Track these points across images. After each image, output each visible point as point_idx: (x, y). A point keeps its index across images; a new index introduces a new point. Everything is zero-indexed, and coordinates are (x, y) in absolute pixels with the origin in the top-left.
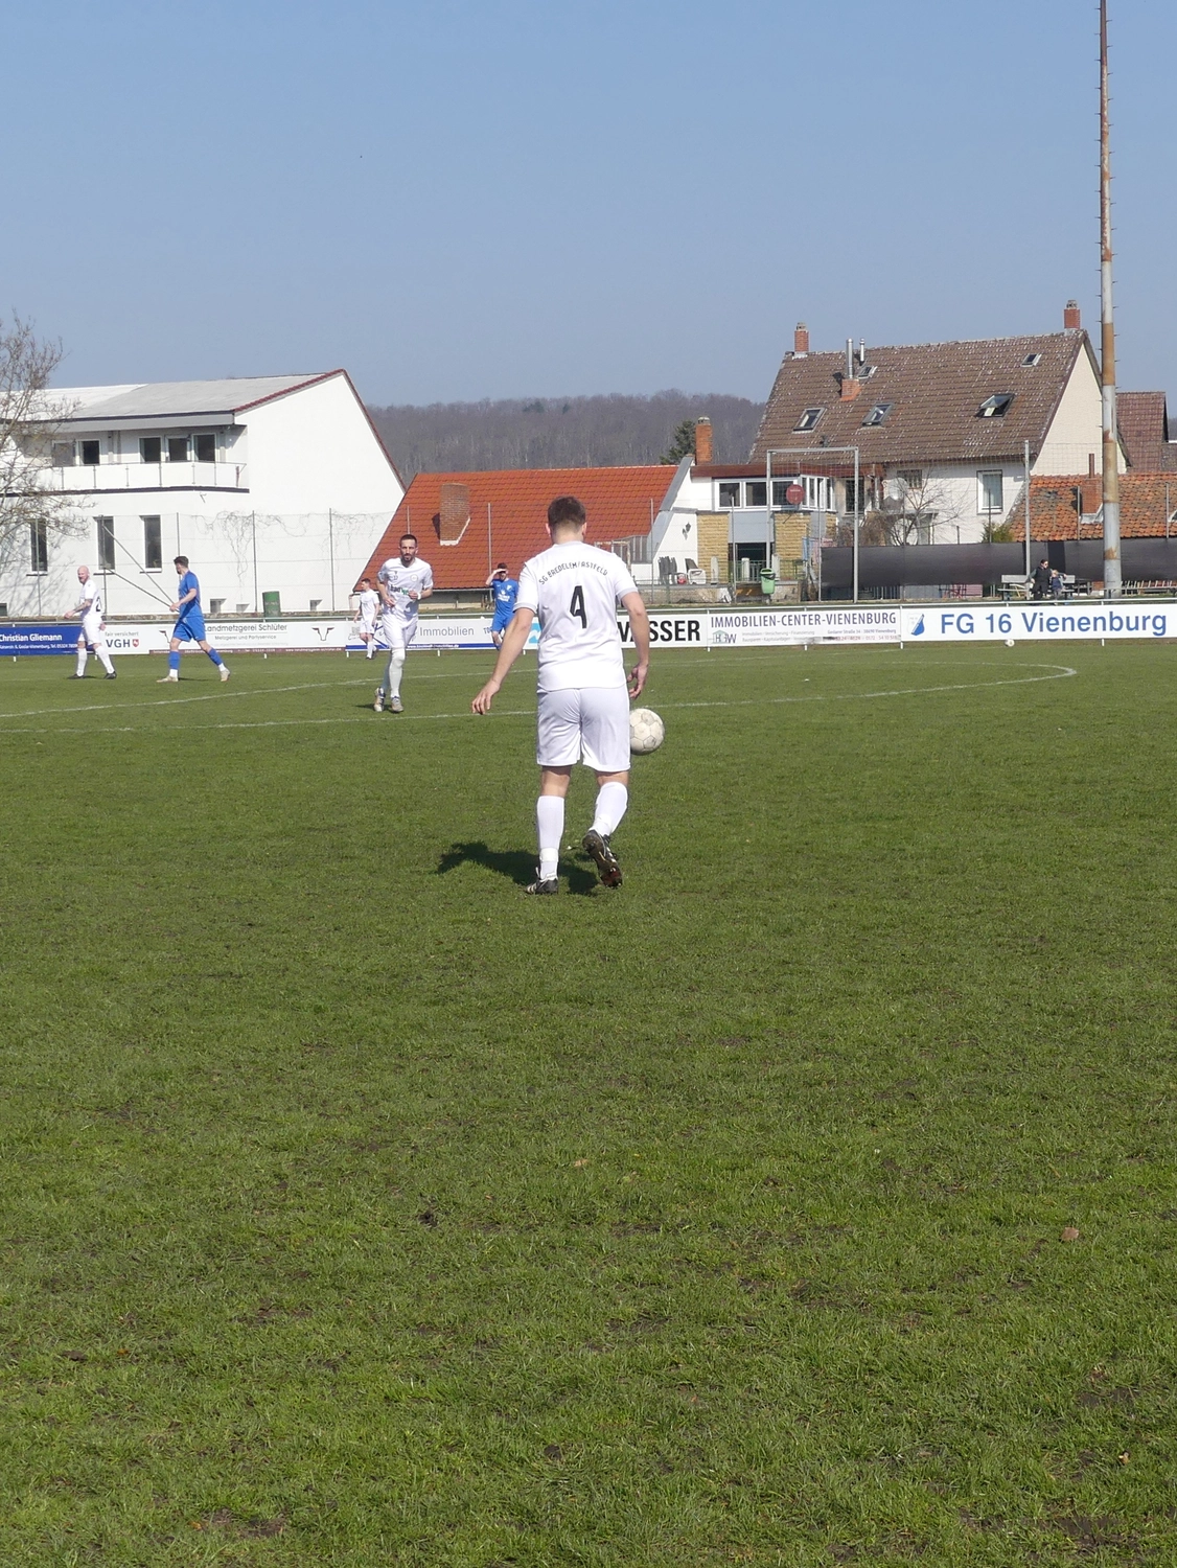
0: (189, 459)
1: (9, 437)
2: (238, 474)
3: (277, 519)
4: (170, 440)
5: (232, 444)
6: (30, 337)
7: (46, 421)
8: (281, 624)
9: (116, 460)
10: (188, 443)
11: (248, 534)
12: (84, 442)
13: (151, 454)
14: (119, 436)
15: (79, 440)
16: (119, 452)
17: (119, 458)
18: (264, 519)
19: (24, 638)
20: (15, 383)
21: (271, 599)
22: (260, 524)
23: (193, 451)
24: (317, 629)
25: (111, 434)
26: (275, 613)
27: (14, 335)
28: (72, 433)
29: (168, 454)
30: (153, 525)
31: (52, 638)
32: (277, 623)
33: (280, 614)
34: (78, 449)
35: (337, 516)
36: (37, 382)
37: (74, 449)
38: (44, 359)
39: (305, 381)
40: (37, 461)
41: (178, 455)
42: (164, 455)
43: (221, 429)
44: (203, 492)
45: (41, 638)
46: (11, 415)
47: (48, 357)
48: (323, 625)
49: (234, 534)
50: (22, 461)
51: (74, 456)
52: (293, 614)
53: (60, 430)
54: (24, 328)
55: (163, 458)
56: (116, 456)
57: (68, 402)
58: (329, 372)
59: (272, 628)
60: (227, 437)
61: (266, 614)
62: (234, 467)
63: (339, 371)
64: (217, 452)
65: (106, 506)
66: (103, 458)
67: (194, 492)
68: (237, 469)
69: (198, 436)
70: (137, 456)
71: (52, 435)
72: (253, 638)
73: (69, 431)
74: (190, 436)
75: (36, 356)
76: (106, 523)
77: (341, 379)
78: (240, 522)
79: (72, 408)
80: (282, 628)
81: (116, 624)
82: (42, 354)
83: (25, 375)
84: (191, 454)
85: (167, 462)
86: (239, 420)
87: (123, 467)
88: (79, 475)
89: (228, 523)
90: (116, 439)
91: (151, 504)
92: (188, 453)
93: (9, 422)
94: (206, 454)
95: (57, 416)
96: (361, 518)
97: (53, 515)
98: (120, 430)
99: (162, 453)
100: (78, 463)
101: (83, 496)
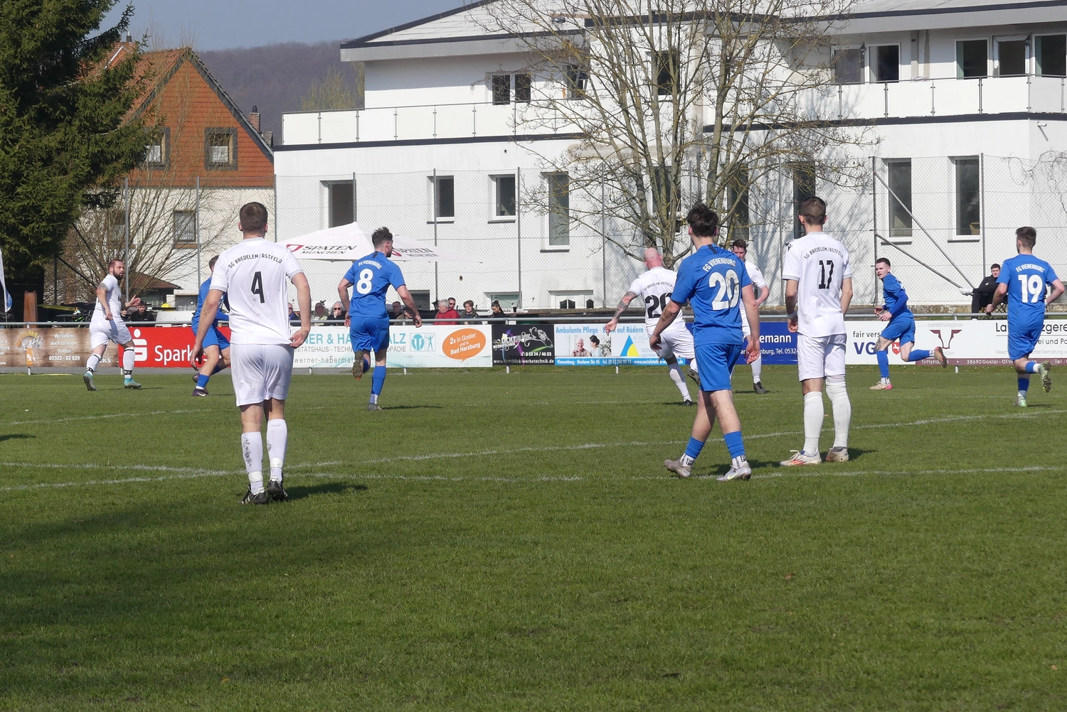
0: (1027, 71)
1: (762, 42)
4: (1001, 44)
7: (811, 19)
9: (921, 74)
10: (1027, 49)
12: (879, 47)
13: (973, 67)
14: (927, 41)
15: (870, 47)
16: (927, 61)
17: (927, 71)
23: (1034, 58)
25: (916, 36)
28: (860, 35)
29: (997, 63)
30: (968, 171)
31: (778, 339)
34: (871, 56)
37: (863, 57)
40: (798, 78)
41: (1012, 67)
42: (993, 64)
44: (1042, 123)
46: (762, 9)
50: (781, 73)
51: (863, 66)
53: (831, 31)
55: (990, 71)
56: (921, 66)
65: (896, 143)
66: (904, 70)
67: (1029, 121)
69: (1043, 38)
70: (952, 67)
73: (844, 32)
74: (1029, 38)
76: (900, 170)
84: (1031, 64)
85: (995, 76)
87: (932, 84)
88: (864, 97)
89: (1056, 169)
90: (923, 43)
91: (966, 140)
92: (1027, 61)
93: (758, 18)
94: (1054, 65)
95: (827, 12)
97: (818, 156)
98: (927, 31)
99: (990, 62)
100: (867, 78)
101: (863, 128)
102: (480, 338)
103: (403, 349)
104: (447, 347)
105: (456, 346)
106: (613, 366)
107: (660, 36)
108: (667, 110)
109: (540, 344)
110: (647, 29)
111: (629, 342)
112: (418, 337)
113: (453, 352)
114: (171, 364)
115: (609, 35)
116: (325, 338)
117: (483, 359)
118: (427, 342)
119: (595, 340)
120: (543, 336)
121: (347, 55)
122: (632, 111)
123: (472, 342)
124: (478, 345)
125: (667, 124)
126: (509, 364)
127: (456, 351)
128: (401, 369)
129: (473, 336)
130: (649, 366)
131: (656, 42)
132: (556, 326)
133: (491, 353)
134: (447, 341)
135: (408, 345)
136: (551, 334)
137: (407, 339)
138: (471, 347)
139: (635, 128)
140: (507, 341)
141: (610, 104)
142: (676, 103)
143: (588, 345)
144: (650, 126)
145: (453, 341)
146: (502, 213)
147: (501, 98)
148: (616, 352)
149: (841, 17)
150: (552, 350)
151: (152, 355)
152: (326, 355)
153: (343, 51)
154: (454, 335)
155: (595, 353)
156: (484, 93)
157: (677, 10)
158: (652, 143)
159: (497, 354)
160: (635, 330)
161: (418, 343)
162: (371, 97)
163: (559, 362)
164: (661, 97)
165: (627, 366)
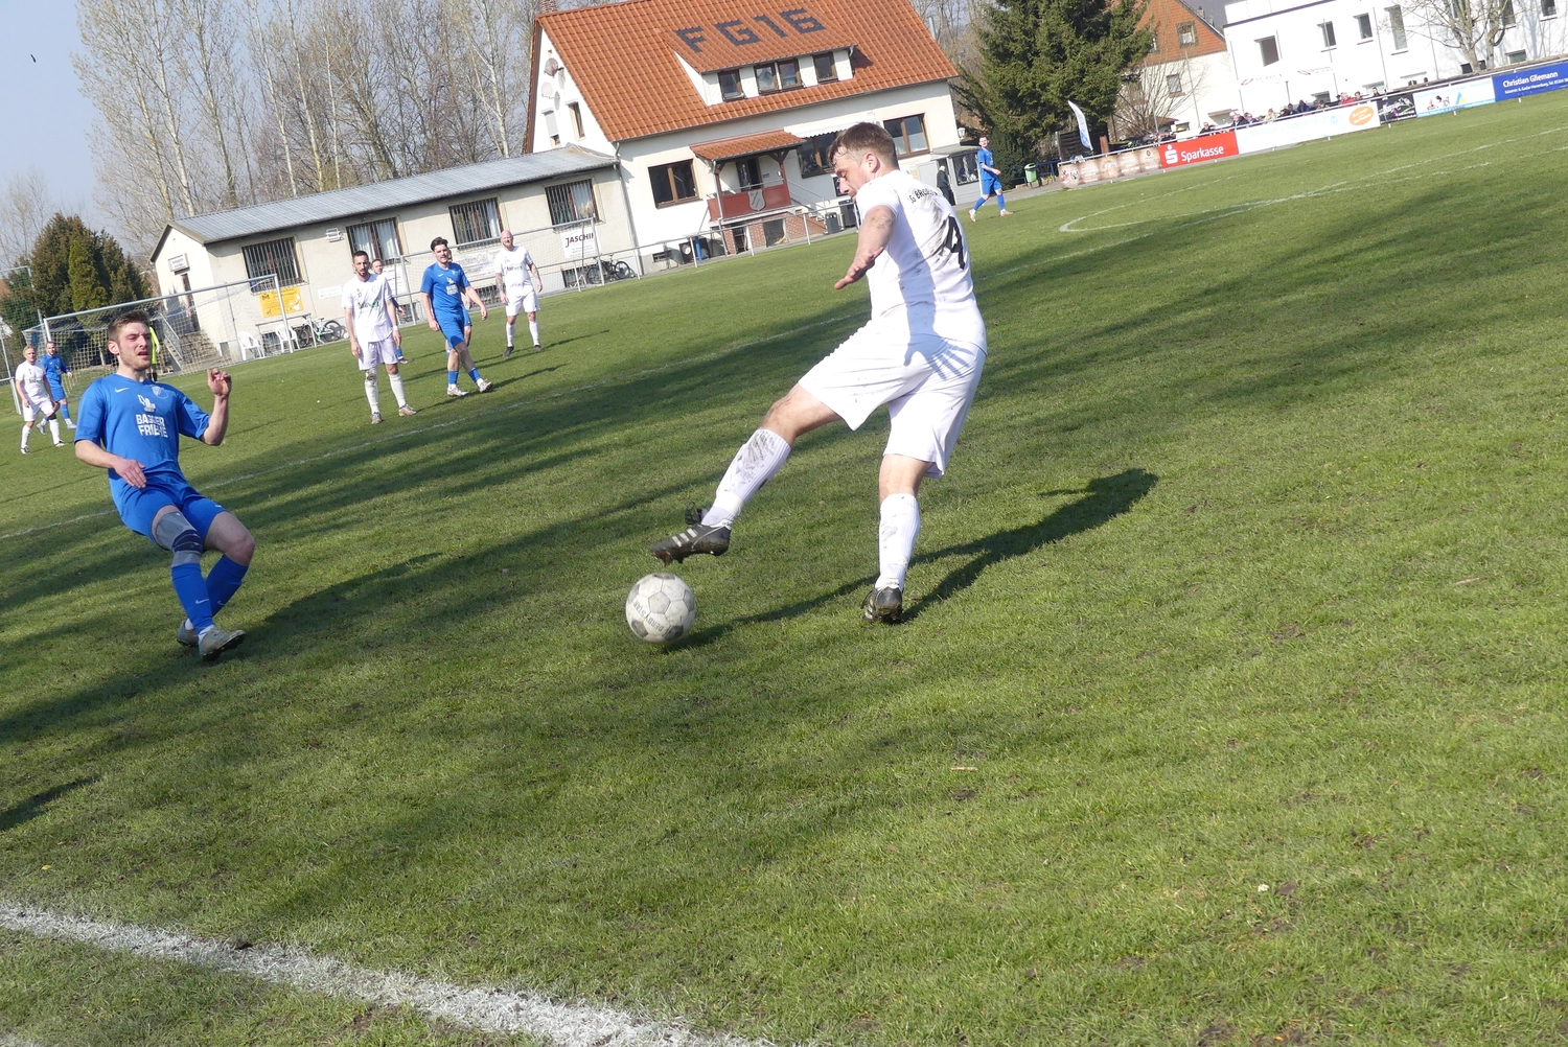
19: (1525, 81)
31: (1549, 76)
45: (1539, 78)
102: (1370, 111)
103: (1326, 126)
104: (1352, 120)
105: (1356, 118)
106: (1452, 112)
109: (1407, 107)
111: (1460, 96)
112: (1333, 117)
113: (1356, 122)
114: (1193, 161)
116: (1279, 129)
117: (1375, 122)
118: (1338, 119)
119: (1439, 98)
120: (1408, 102)
123: (1366, 114)
124: (1370, 115)
126: (1390, 122)
127: (1358, 121)
128: (1326, 138)
129: (1366, 110)
132: (1414, 95)
133: (1378, 118)
134: (1351, 116)
135: (1328, 123)
136: (1412, 100)
137: (1328, 120)
138: (1366, 117)
140: (1387, 109)
143: (1436, 102)
145: (1354, 116)
146: (1365, 37)
148: (1452, 104)
150: (1414, 109)
151: (1180, 158)
152: (1281, 139)
154: (1355, 112)
155: (1440, 107)
159: (1382, 118)
160: (1462, 88)
161: (1333, 120)
163: (1419, 116)
165: (1460, 110)
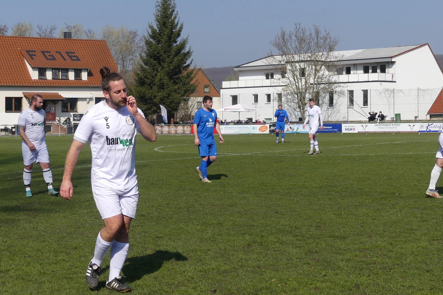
0: (378, 72)
1: (323, 66)
2: (393, 77)
3: (401, 91)
4: (372, 66)
5: (392, 67)
6: (329, 36)
7: (333, 61)
8: (399, 124)
9: (355, 73)
10: (378, 67)
11: (392, 96)
12: (346, 67)
13: (366, 71)
14: (357, 66)
15: (345, 67)
16: (357, 70)
17: (357, 72)
18: (397, 91)
20: (325, 50)
21: (398, 116)
22: (396, 92)
24: (410, 125)
25: (354, 65)
26: (399, 120)
27: (325, 35)
28: (343, 65)
29: (371, 71)
30: (365, 93)
31: (329, 128)
32: (397, 124)
33: (401, 121)
34: (345, 69)
35: (420, 90)
36: (331, 49)
37: (343, 69)
38: (333, 42)
39: (415, 47)
40: (331, 73)
41: (374, 71)
42: (370, 71)
43: (388, 63)
44: (381, 83)
45: (326, 127)
46: (323, 59)
47: (335, 42)
48: (412, 124)
49: (388, 96)
50: (327, 73)
51: (343, 71)
52: (405, 121)
53: (338, 64)
54: (328, 33)
55: (370, 72)
56: (355, 71)
57: (340, 55)
58: (423, 44)
59: (396, 125)
60: (390, 65)
61: (396, 120)
62: (391, 74)
63: (426, 44)
64: (386, 70)
65: (351, 87)
66: (352, 72)
67: (378, 82)
68: (393, 75)
69: (381, 65)
70: (362, 71)
71: (336, 65)
72: (390, 128)
73: (340, 64)
74: (378, 65)
75: (331, 41)
76: (351, 93)
77: (427, 46)
78: (390, 92)
79: (341, 57)
80: (399, 125)
81: (351, 123)
82: (333, 41)
83: (328, 47)
84: (378, 71)
86: (393, 60)
87: (358, 75)
88: (344, 77)
89: (386, 92)
90: (356, 66)
91: (365, 86)
92: (378, 70)
93: (322, 61)
94: (383, 71)
95: (337, 60)
96: (428, 90)
97: (335, 90)
98: (357, 64)
99: (370, 70)
100: (344, 74)
101: (344, 84)
102: (267, 127)
103: (251, 130)
104: (260, 129)
105: (262, 129)
106: (294, 133)
107: (302, 65)
108: (303, 80)
110: (299, 64)
111: (298, 128)
112: (254, 127)
113: (261, 130)
115: (292, 65)
116: (234, 128)
117: (267, 132)
118: (255, 128)
119: (291, 128)
121: (235, 69)
122: (296, 81)
123: (265, 128)
124: (266, 129)
125: (303, 83)
126: (273, 133)
127: (262, 130)
128: (250, 134)
129: (265, 127)
130: (301, 133)
131: (301, 66)
134: (260, 128)
135: (252, 129)
137: (251, 128)
138: (265, 129)
139: (297, 84)
140: (272, 128)
141: (292, 79)
142: (305, 79)
143: (289, 129)
144: (300, 83)
145: (261, 128)
146: (268, 102)
147: (267, 78)
148: (295, 130)
149: (340, 61)
152: (234, 131)
153: (235, 68)
154: (261, 127)
155: (290, 131)
156: (265, 77)
157: (305, 60)
158: (300, 87)
159: (270, 131)
160: (299, 126)
161: (254, 128)
162: (240, 78)
164: (302, 78)
165: (297, 133)
